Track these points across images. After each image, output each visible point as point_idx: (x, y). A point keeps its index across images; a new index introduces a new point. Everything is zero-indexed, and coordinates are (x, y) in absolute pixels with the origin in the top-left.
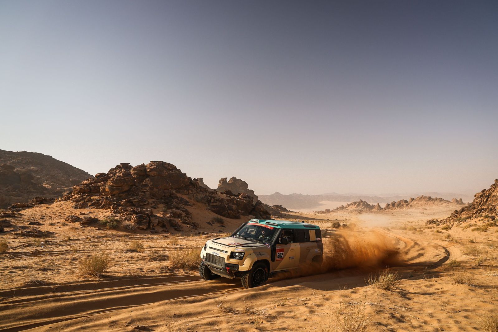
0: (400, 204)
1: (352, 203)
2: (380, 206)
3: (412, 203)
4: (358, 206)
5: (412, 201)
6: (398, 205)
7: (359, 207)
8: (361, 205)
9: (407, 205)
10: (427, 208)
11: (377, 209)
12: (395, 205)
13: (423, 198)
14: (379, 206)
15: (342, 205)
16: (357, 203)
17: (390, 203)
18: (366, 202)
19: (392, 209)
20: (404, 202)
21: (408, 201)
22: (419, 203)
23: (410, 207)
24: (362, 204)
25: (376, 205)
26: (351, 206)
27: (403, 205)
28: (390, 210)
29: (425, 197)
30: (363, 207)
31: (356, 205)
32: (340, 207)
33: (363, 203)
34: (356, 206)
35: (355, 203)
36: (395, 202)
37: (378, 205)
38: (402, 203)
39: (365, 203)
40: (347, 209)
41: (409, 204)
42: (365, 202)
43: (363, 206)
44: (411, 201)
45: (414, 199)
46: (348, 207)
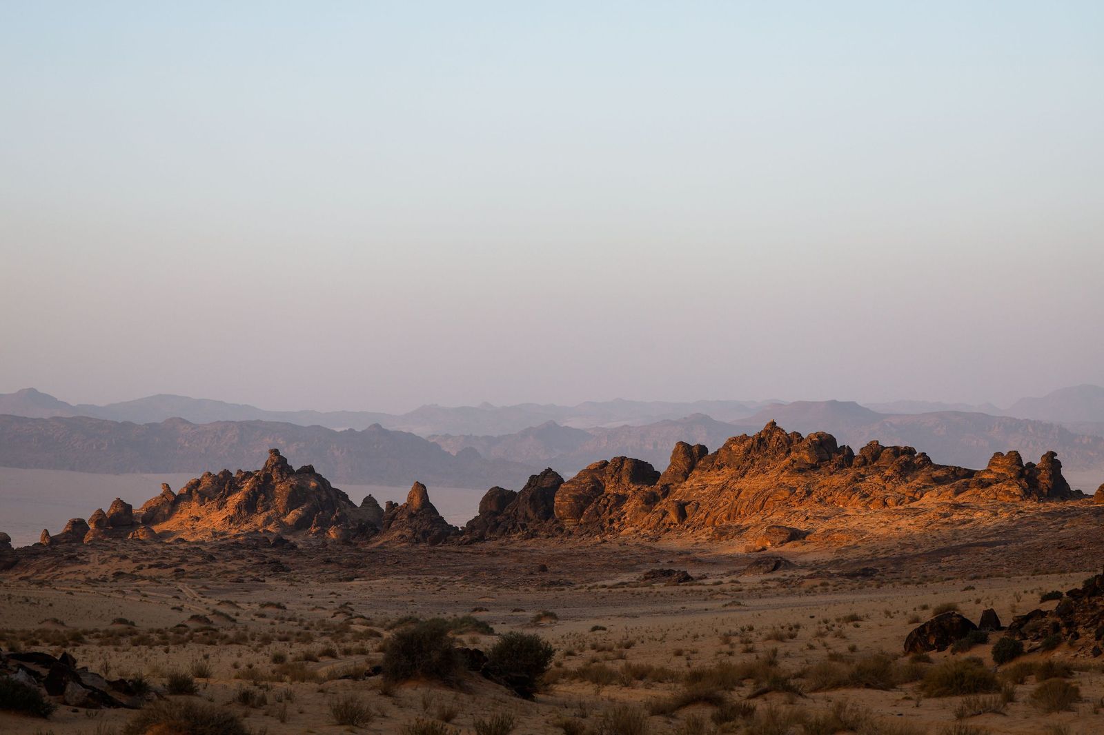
0: (598, 488)
1: (198, 483)
2: (433, 509)
3: (689, 488)
4: (249, 506)
5: (692, 467)
6: (577, 498)
7: (259, 519)
8: (280, 502)
9: (651, 500)
10: (803, 527)
11: (408, 532)
12: (557, 500)
13: (773, 443)
14: (427, 508)
15: (119, 502)
16: (247, 486)
17: (517, 485)
18: (319, 478)
19: (533, 535)
20: (625, 480)
21: (661, 464)
22: (744, 483)
23: (673, 517)
24: (282, 489)
25: (402, 500)
26: (194, 508)
27: (621, 499)
28: (515, 537)
29: (792, 440)
30: (290, 518)
31: (237, 497)
32: (100, 518)
33: (293, 481)
34: (239, 507)
35: (224, 484)
36: (559, 480)
37: (417, 502)
38: (610, 488)
39: (313, 484)
40: (157, 529)
41: (666, 491)
42: (309, 471)
43: (293, 502)
44: (682, 465)
45: (703, 450)
46: (166, 518)
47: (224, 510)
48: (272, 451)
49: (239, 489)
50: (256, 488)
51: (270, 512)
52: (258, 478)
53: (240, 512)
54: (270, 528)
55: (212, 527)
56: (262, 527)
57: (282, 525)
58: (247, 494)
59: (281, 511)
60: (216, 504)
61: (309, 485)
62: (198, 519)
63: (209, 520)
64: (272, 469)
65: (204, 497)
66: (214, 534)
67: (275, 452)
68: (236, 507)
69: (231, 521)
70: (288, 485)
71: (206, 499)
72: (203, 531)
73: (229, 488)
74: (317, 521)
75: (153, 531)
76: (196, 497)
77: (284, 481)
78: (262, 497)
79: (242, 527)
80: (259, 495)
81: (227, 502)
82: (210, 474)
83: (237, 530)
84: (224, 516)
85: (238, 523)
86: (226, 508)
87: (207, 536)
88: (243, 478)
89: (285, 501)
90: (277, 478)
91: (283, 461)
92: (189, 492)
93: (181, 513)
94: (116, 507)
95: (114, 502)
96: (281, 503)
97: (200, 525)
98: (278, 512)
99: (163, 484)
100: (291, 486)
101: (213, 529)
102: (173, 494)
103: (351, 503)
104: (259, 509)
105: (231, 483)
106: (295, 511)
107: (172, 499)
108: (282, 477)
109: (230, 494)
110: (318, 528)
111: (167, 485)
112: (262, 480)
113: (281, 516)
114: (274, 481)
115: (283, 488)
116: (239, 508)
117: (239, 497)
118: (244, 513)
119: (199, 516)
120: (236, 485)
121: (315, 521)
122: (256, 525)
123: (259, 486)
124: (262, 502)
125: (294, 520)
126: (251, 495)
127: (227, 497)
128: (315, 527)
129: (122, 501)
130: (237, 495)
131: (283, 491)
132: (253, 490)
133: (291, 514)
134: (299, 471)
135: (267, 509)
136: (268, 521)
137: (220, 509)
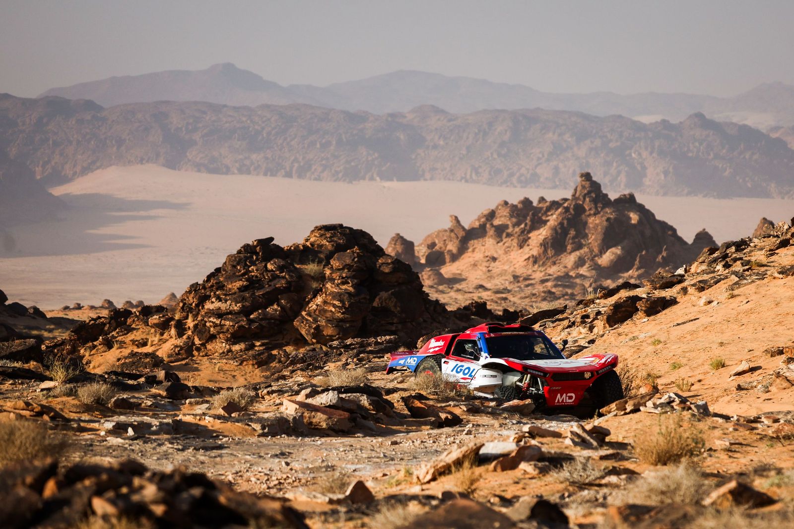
47: (526, 249)
48: (582, 175)
49: (545, 222)
50: (565, 222)
51: (582, 251)
52: (567, 209)
53: (545, 251)
54: (583, 271)
55: (512, 269)
56: (573, 269)
57: (597, 267)
58: (554, 229)
59: (596, 250)
60: (516, 241)
61: (630, 218)
62: (494, 259)
63: (508, 260)
64: (584, 199)
65: (500, 231)
66: (516, 277)
67: (587, 176)
68: (541, 244)
69: (535, 262)
70: (604, 219)
71: (504, 235)
72: (501, 275)
73: (532, 221)
74: (640, 262)
75: (441, 274)
76: (491, 232)
77: (599, 213)
78: (572, 233)
79: (548, 269)
80: (569, 230)
81: (529, 238)
82: (506, 203)
83: (543, 273)
84: (527, 256)
85: (544, 264)
86: (528, 245)
87: (506, 280)
88: (549, 209)
89: (600, 237)
90: (590, 209)
91: (595, 187)
92: (483, 227)
93: (473, 251)
94: (395, 244)
95: (393, 239)
96: (596, 240)
97: (496, 267)
98: (591, 251)
99: (451, 216)
100: (608, 220)
101: (513, 271)
102: (463, 228)
103: (680, 239)
104: (569, 247)
105: (533, 214)
106: (613, 250)
107: (461, 234)
108: (596, 208)
109: (533, 228)
110: (640, 272)
111: (456, 218)
112: (571, 211)
113: (595, 256)
114: (587, 213)
115: (597, 222)
116: (544, 246)
117: (544, 233)
118: (550, 252)
119: (495, 255)
120: (540, 218)
121: (637, 262)
122: (566, 267)
123: (568, 219)
124: (573, 238)
125: (612, 261)
126: (559, 231)
127: (529, 232)
128: (638, 269)
129: (402, 238)
130: (542, 230)
131: (597, 225)
132: (561, 224)
133: (608, 253)
134: (618, 201)
135: (579, 247)
136: (580, 263)
137: (521, 247)
